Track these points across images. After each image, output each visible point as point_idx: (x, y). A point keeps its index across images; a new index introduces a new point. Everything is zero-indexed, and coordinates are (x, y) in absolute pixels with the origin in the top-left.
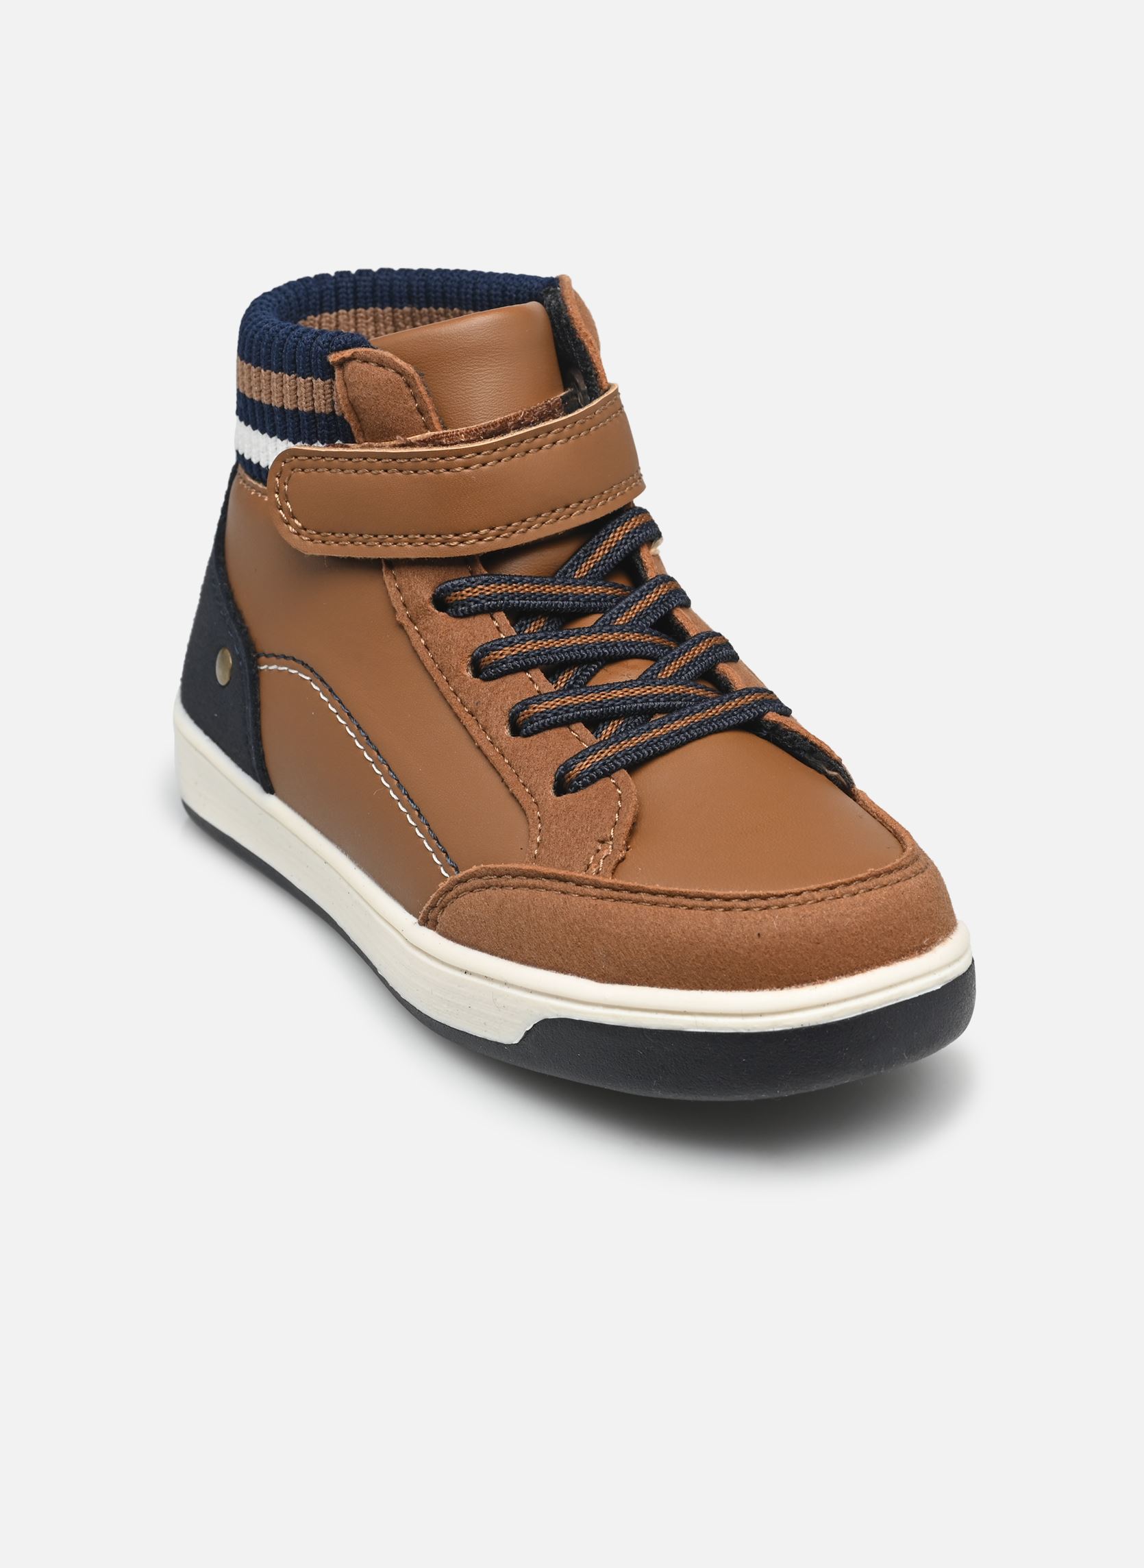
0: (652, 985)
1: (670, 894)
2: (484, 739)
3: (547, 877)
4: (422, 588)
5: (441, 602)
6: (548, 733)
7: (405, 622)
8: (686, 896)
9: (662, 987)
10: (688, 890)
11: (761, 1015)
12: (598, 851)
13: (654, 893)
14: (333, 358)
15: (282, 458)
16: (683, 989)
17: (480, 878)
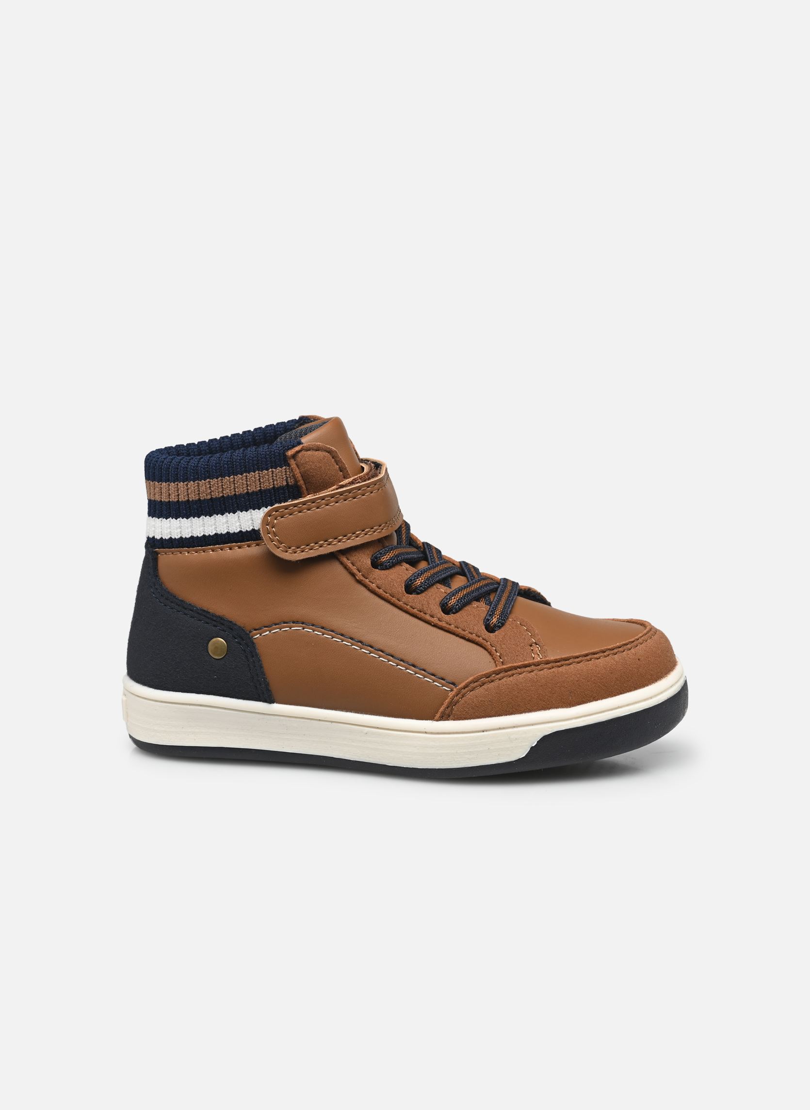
0: (597, 700)
1: (586, 655)
2: (435, 620)
3: (520, 667)
4: (364, 560)
5: (375, 564)
6: (466, 608)
7: (362, 578)
8: (594, 654)
9: (602, 699)
10: (593, 651)
11: (662, 693)
12: (532, 650)
13: (577, 657)
14: (290, 453)
15: (265, 522)
16: (612, 697)
17: (476, 682)
